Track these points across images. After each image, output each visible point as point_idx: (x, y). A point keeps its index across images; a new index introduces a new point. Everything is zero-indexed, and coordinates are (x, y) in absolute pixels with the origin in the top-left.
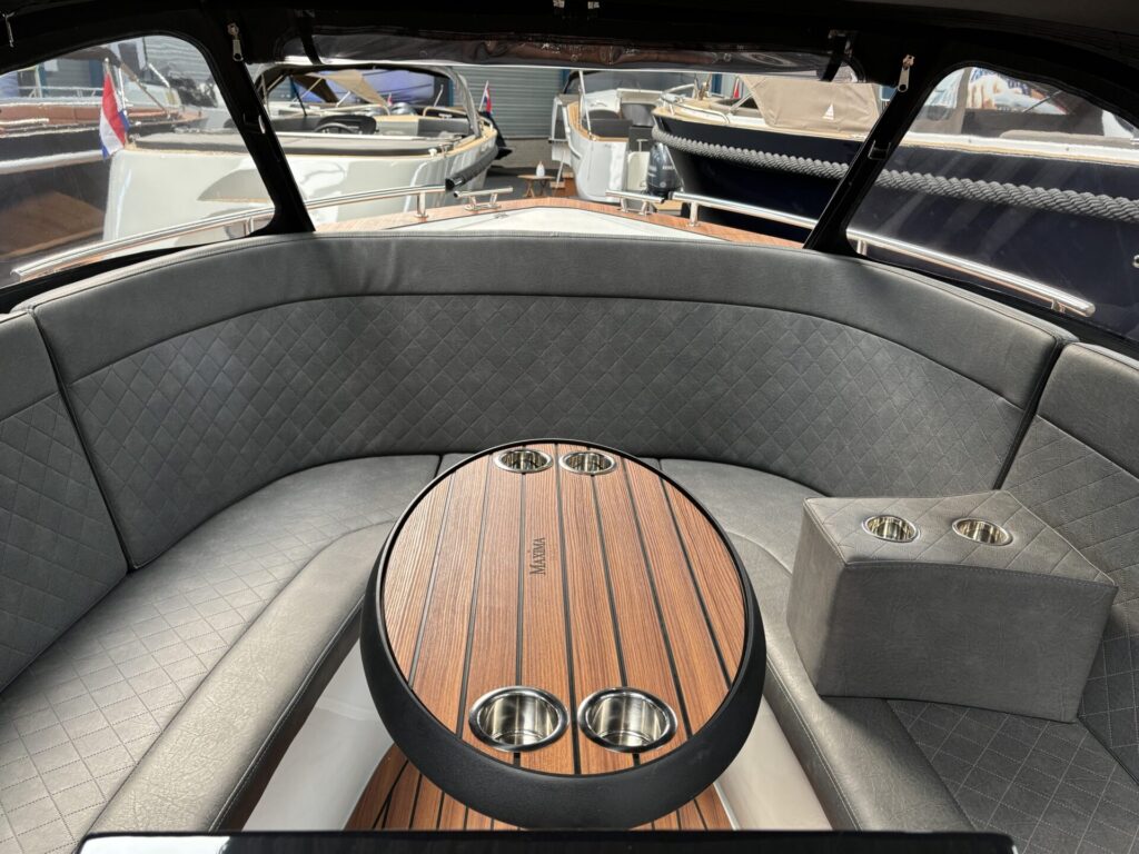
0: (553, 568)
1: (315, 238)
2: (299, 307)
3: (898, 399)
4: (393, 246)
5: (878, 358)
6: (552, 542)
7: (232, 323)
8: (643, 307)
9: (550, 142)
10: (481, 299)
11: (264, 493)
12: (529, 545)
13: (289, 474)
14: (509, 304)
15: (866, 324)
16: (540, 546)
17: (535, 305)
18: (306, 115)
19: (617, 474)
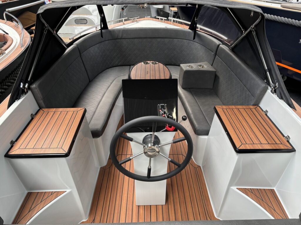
0: (149, 74)
1: (109, 30)
2: (107, 42)
3: (201, 54)
4: (121, 31)
5: (199, 47)
6: (149, 71)
7: (98, 45)
8: (163, 40)
10: (136, 39)
11: (105, 71)
12: (146, 72)
13: (107, 69)
14: (140, 40)
15: (197, 42)
16: (148, 72)
17: (145, 40)
19: (158, 65)
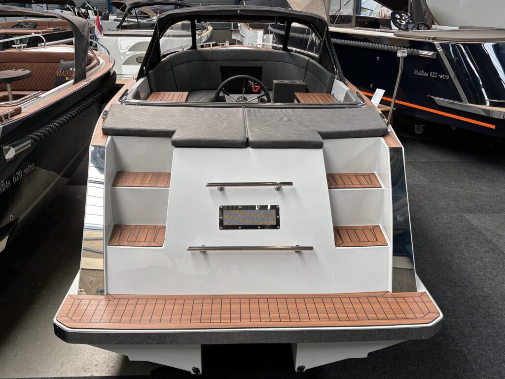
1: (197, 50)
9: (231, 30)
18: (138, 22)
